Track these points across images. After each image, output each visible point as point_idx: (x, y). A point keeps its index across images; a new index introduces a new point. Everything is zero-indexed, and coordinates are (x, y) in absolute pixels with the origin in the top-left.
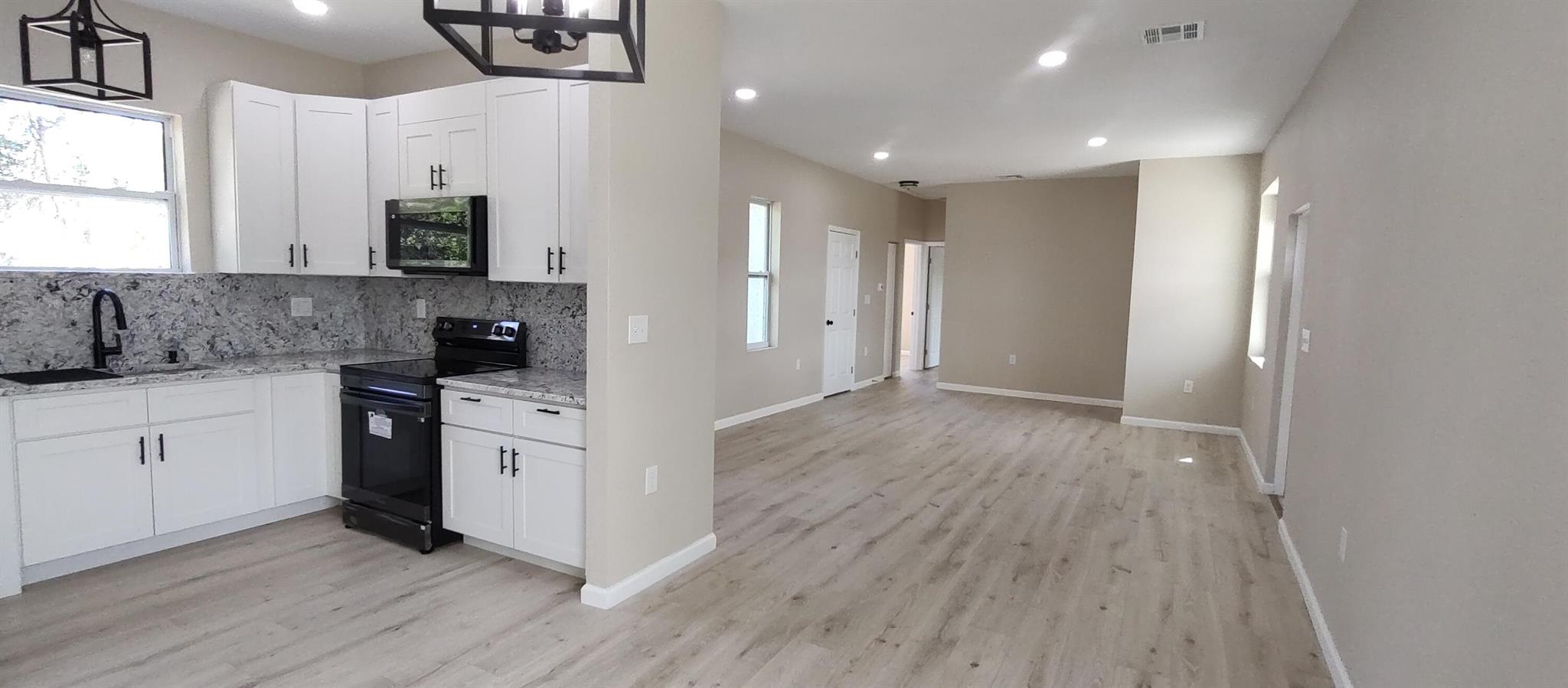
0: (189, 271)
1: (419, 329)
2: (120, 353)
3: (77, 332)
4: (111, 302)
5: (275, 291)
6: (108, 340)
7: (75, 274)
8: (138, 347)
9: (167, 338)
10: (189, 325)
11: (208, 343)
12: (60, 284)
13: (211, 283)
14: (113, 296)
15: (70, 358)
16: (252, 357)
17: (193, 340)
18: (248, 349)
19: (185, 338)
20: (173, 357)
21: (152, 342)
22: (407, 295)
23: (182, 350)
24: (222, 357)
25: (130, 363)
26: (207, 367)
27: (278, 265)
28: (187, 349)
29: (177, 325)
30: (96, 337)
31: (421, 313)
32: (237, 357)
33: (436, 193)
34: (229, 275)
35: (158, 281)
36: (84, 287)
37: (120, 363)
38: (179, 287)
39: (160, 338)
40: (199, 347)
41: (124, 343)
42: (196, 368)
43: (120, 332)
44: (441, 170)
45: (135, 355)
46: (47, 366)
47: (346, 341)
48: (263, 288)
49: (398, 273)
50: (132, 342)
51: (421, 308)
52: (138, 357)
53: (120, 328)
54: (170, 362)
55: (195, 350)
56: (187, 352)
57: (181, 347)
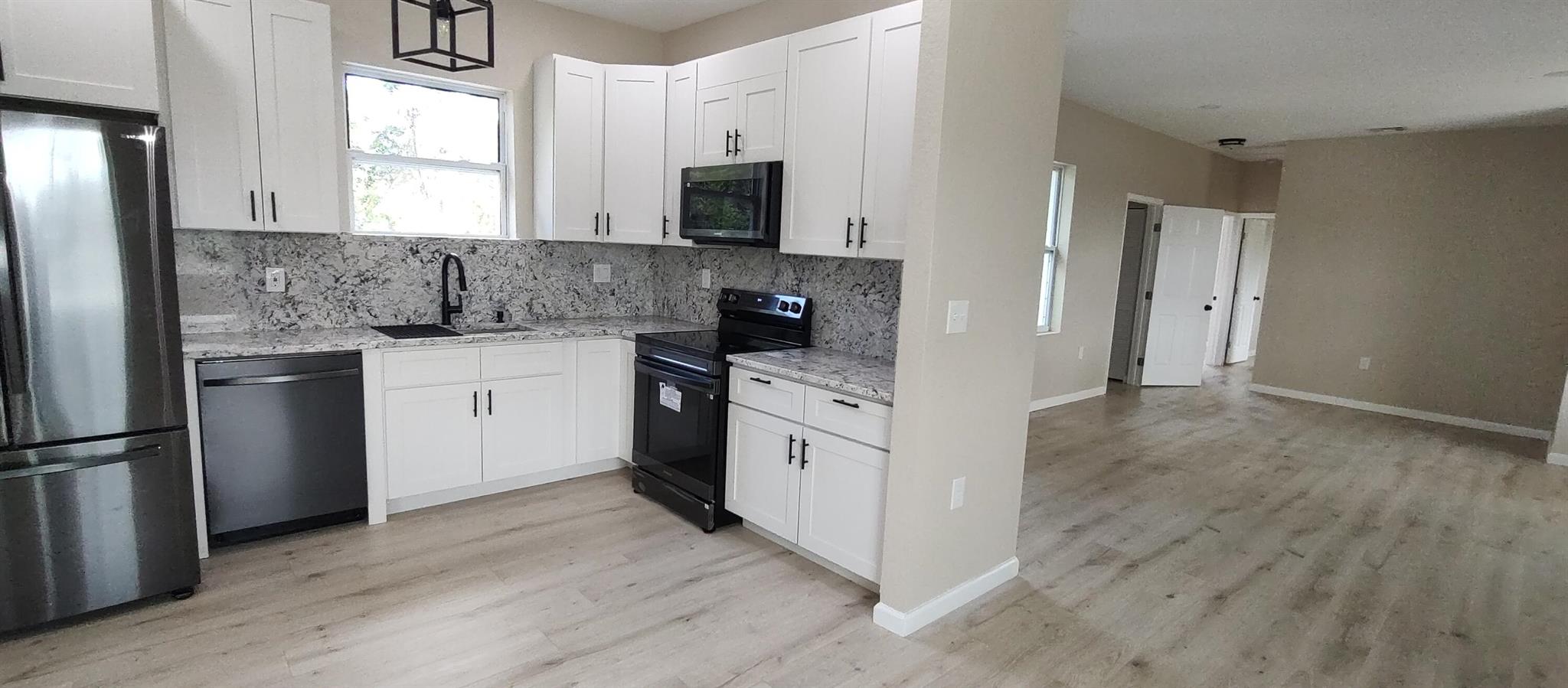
0: (514, 237)
1: (703, 299)
2: (461, 312)
3: (431, 292)
4: (455, 265)
5: (583, 258)
6: (453, 301)
7: (430, 239)
8: (474, 307)
9: (496, 300)
10: (512, 288)
11: (527, 304)
12: (420, 247)
13: (531, 249)
14: (457, 260)
15: (425, 315)
16: (561, 319)
17: (516, 302)
18: (558, 312)
19: (509, 300)
20: (500, 317)
21: (486, 304)
22: (693, 265)
24: (538, 318)
25: (469, 321)
26: (526, 329)
27: (584, 233)
28: (511, 310)
29: (504, 287)
30: (444, 297)
31: (706, 283)
32: (549, 318)
33: (729, 161)
34: (545, 242)
35: (491, 247)
36: (437, 251)
37: (461, 320)
38: (506, 253)
39: (491, 299)
40: (520, 308)
41: (465, 303)
42: (517, 329)
43: (461, 293)
44: (737, 135)
45: (472, 314)
46: (408, 321)
47: (637, 307)
48: (572, 255)
49: (689, 243)
51: (706, 278)
52: (474, 316)
53: (461, 290)
54: (497, 322)
55: (517, 313)
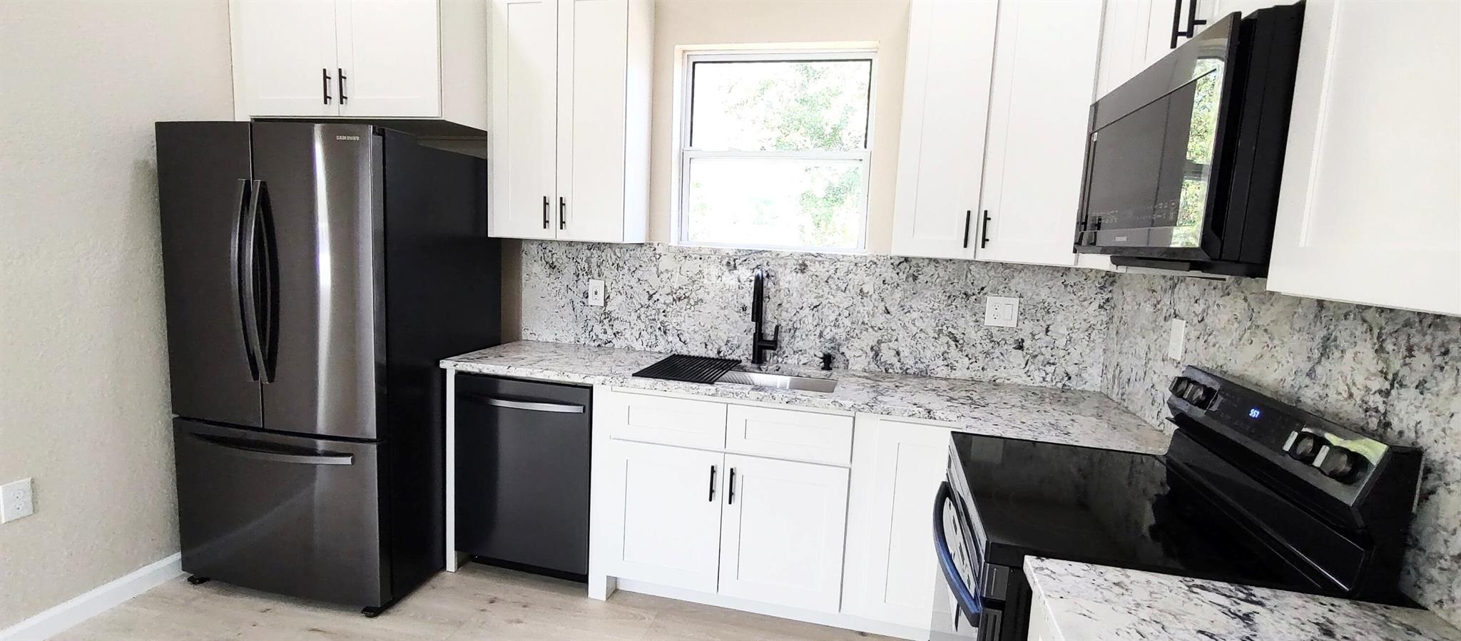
5: (966, 285)
11: (872, 349)
19: (846, 339)
23: (843, 353)
24: (886, 370)
31: (1175, 349)
32: (905, 373)
34: (907, 259)
40: (860, 353)
47: (1067, 373)
48: (949, 279)
50: (793, 337)
51: (1177, 339)
55: (856, 359)
56: (848, 357)
57: (842, 350)
